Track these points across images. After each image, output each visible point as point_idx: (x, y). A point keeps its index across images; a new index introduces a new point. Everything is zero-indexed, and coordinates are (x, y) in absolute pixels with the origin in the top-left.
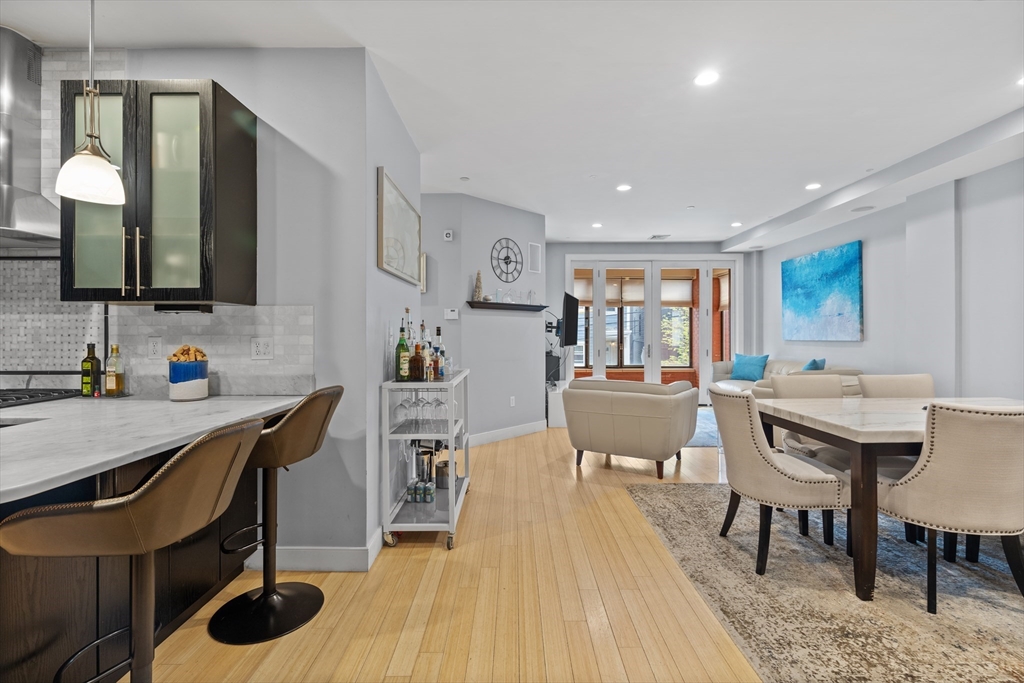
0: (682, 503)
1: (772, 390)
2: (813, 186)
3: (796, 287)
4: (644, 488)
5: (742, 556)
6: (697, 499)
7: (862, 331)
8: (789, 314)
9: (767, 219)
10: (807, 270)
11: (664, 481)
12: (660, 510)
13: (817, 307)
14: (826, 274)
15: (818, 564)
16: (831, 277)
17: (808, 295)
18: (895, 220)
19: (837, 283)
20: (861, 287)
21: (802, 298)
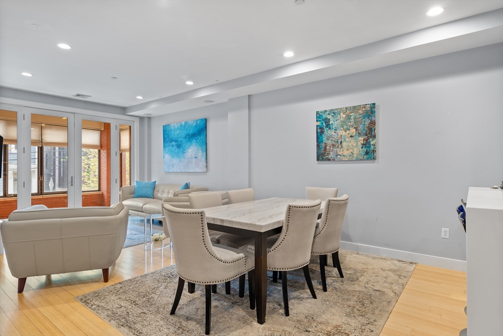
0: (133, 298)
1: (189, 203)
2: (190, 83)
3: (171, 141)
4: (97, 295)
5: (192, 325)
6: (141, 290)
7: (207, 167)
8: (167, 157)
9: (158, 98)
10: (178, 132)
11: (110, 283)
12: (118, 310)
13: (183, 153)
14: (189, 135)
15: (231, 310)
16: (191, 137)
17: (179, 146)
18: (224, 109)
19: (195, 140)
20: (206, 143)
21: (175, 147)
